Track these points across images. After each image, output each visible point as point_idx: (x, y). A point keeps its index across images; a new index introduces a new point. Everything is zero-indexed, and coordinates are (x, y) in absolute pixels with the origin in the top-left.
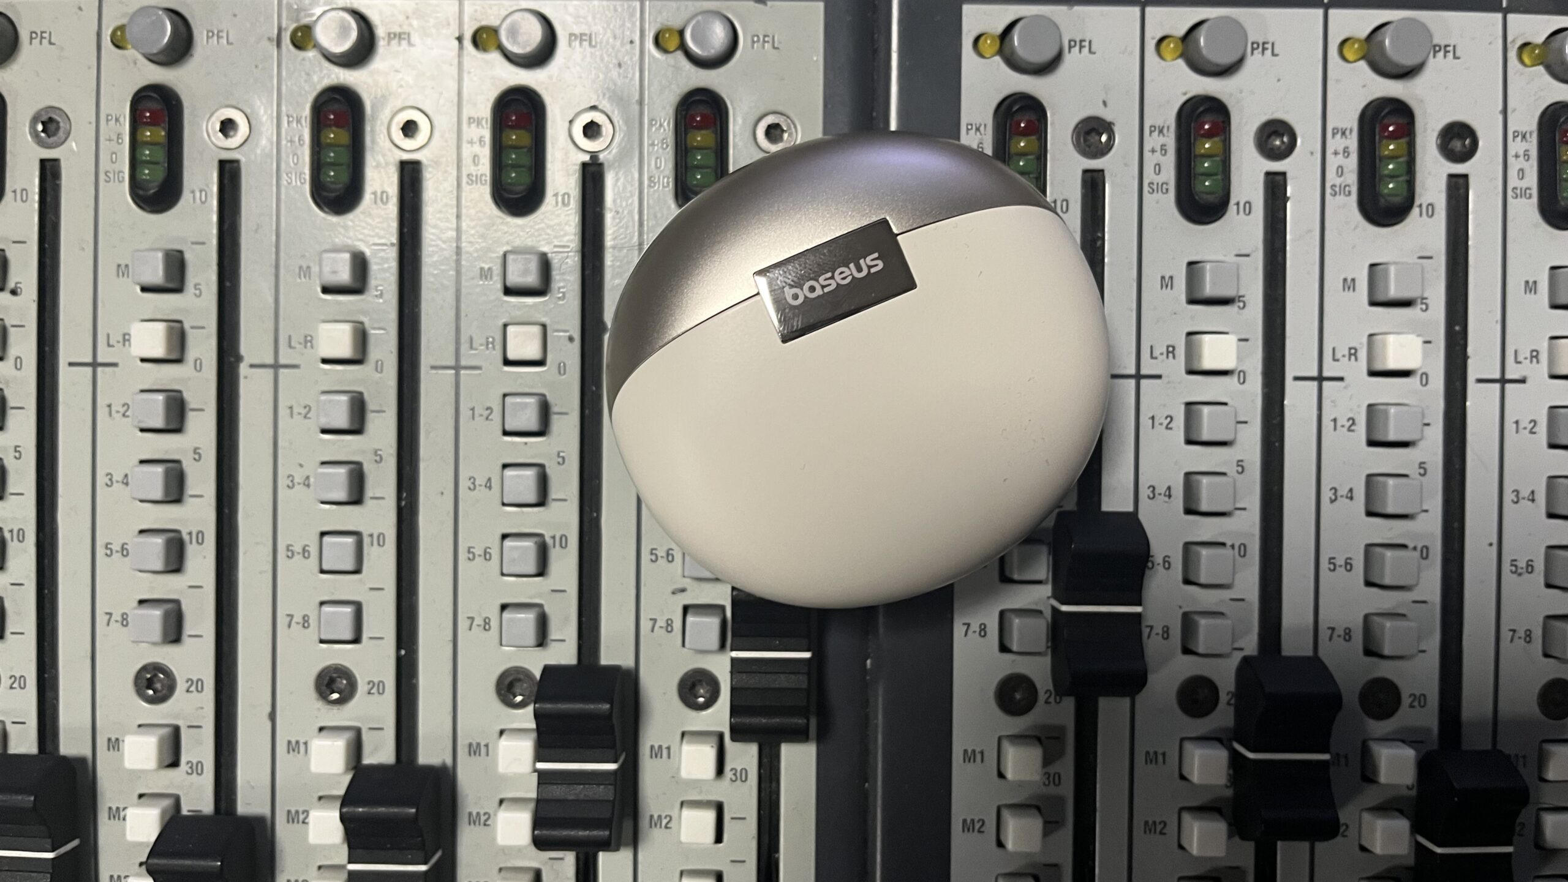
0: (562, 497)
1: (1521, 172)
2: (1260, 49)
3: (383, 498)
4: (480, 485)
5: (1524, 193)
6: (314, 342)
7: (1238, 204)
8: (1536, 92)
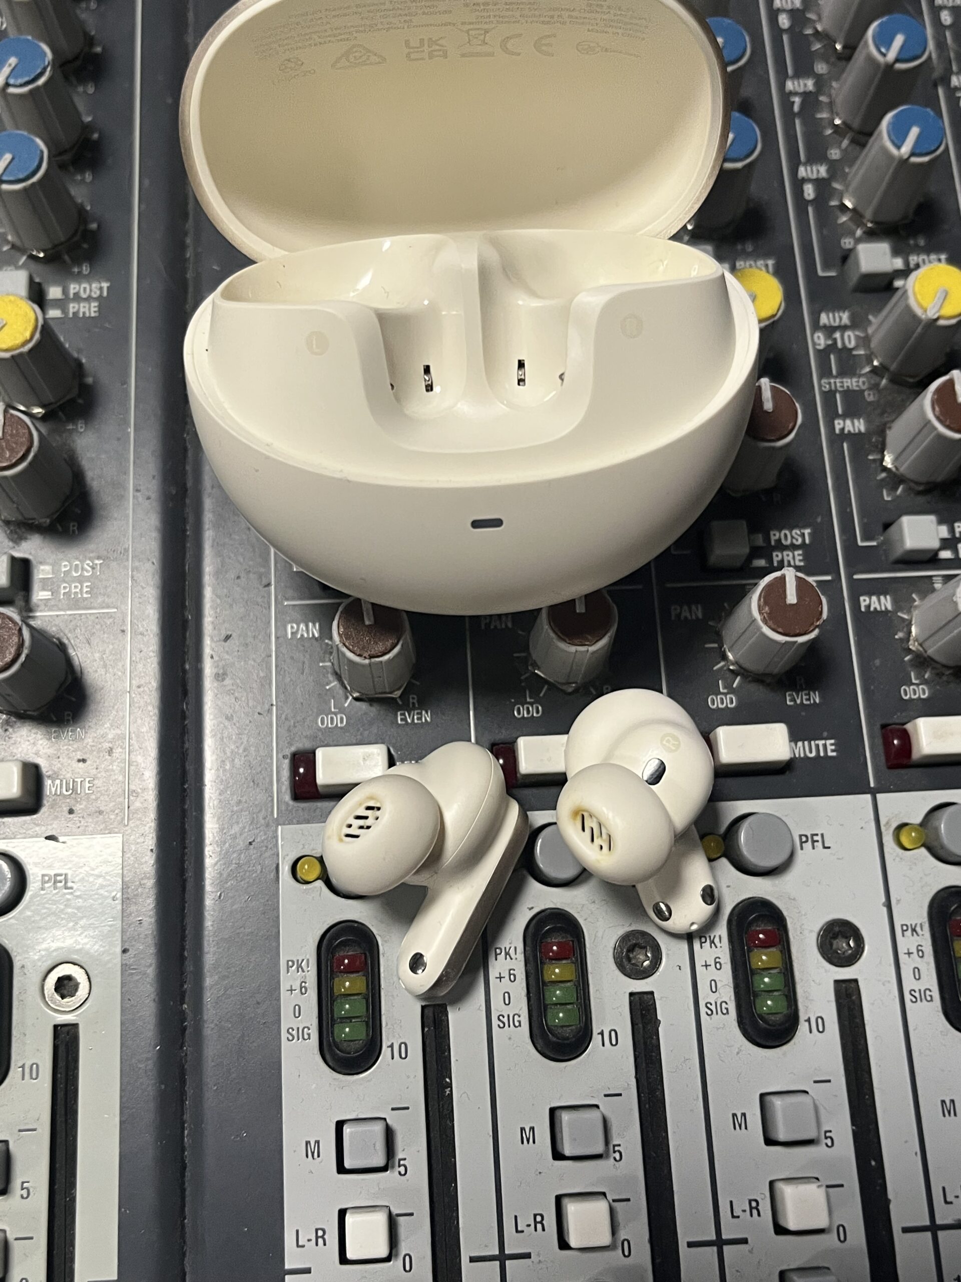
1: (917, 973)
5: (922, 996)
8: (921, 878)
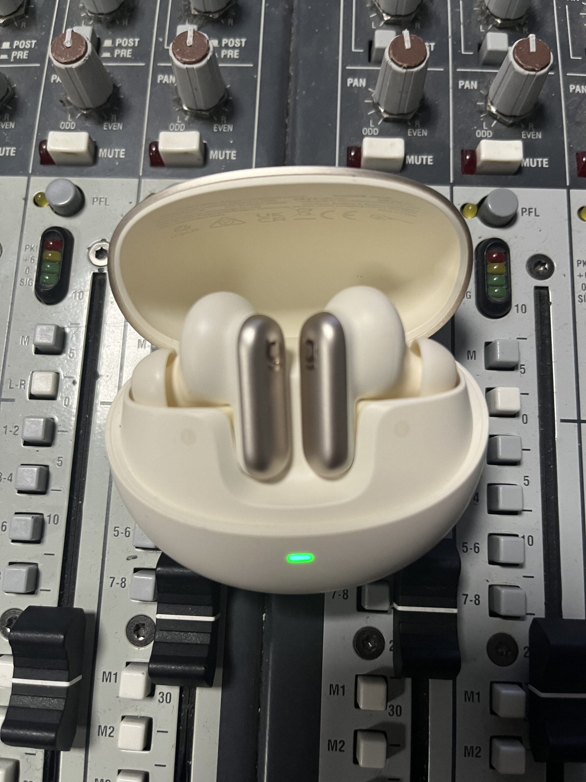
2: (527, 212)
7: (517, 306)
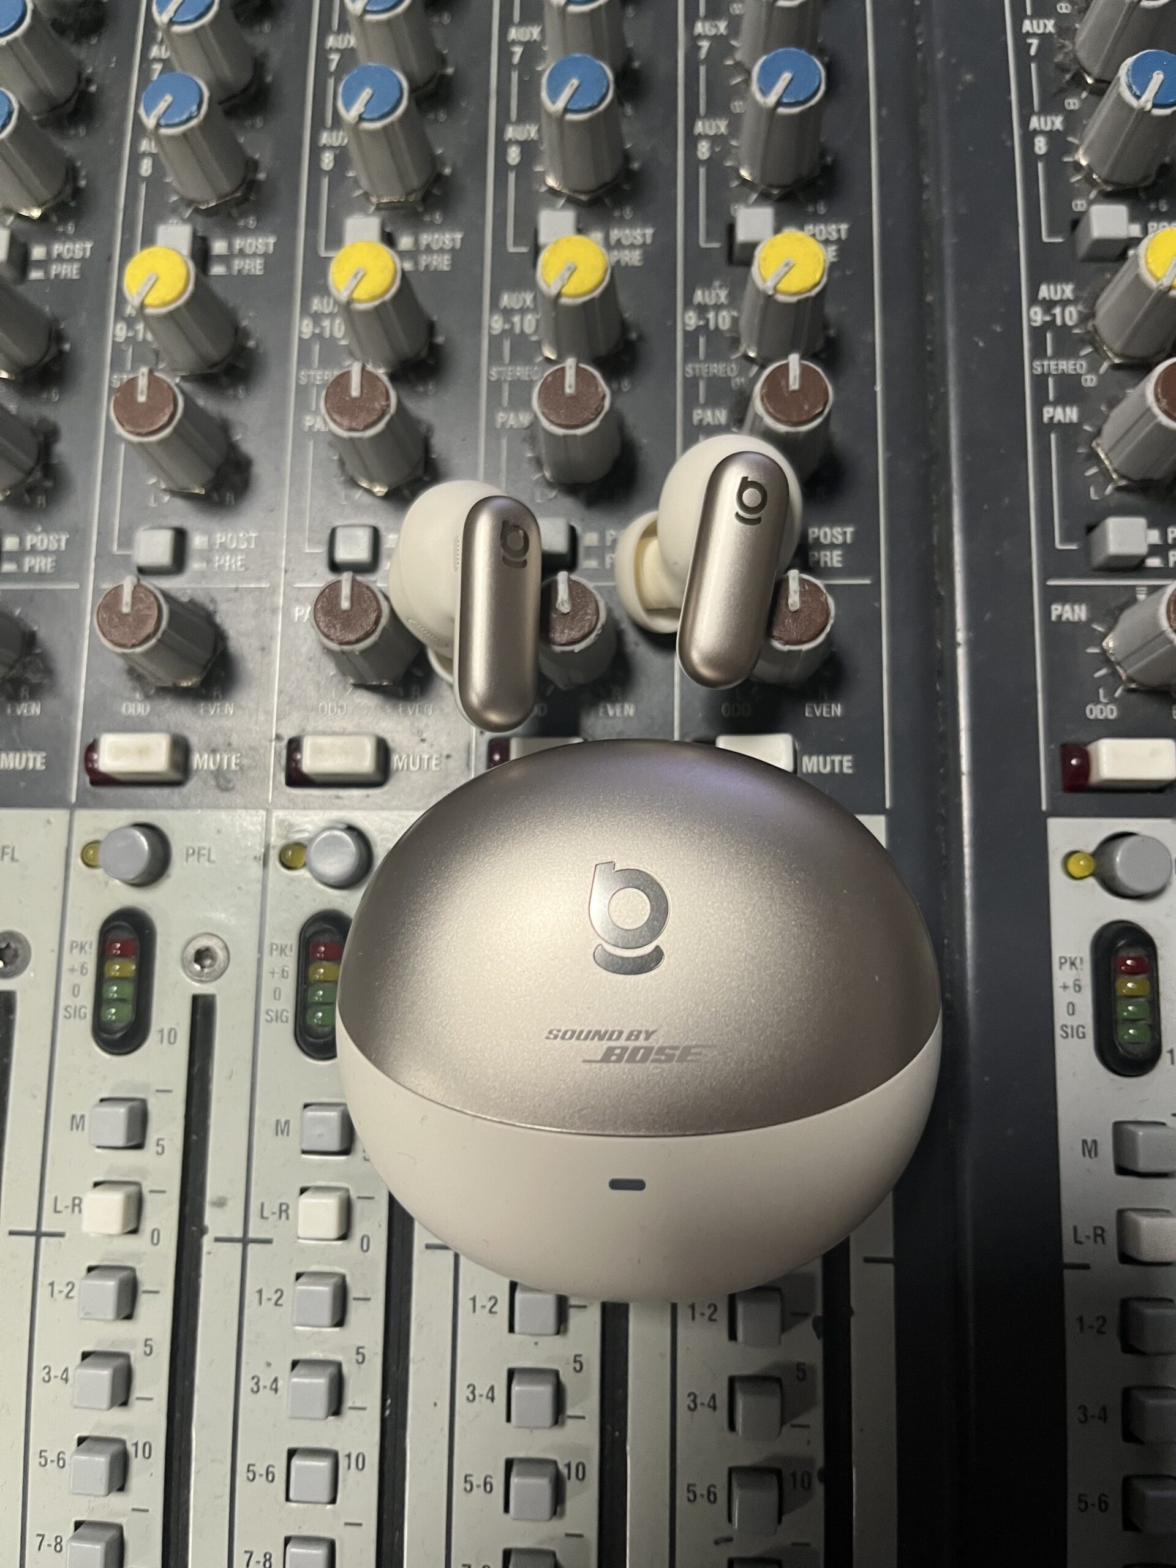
0: (580, 1414)
3: (364, 1409)
4: (481, 1396)
6: (290, 1212)
